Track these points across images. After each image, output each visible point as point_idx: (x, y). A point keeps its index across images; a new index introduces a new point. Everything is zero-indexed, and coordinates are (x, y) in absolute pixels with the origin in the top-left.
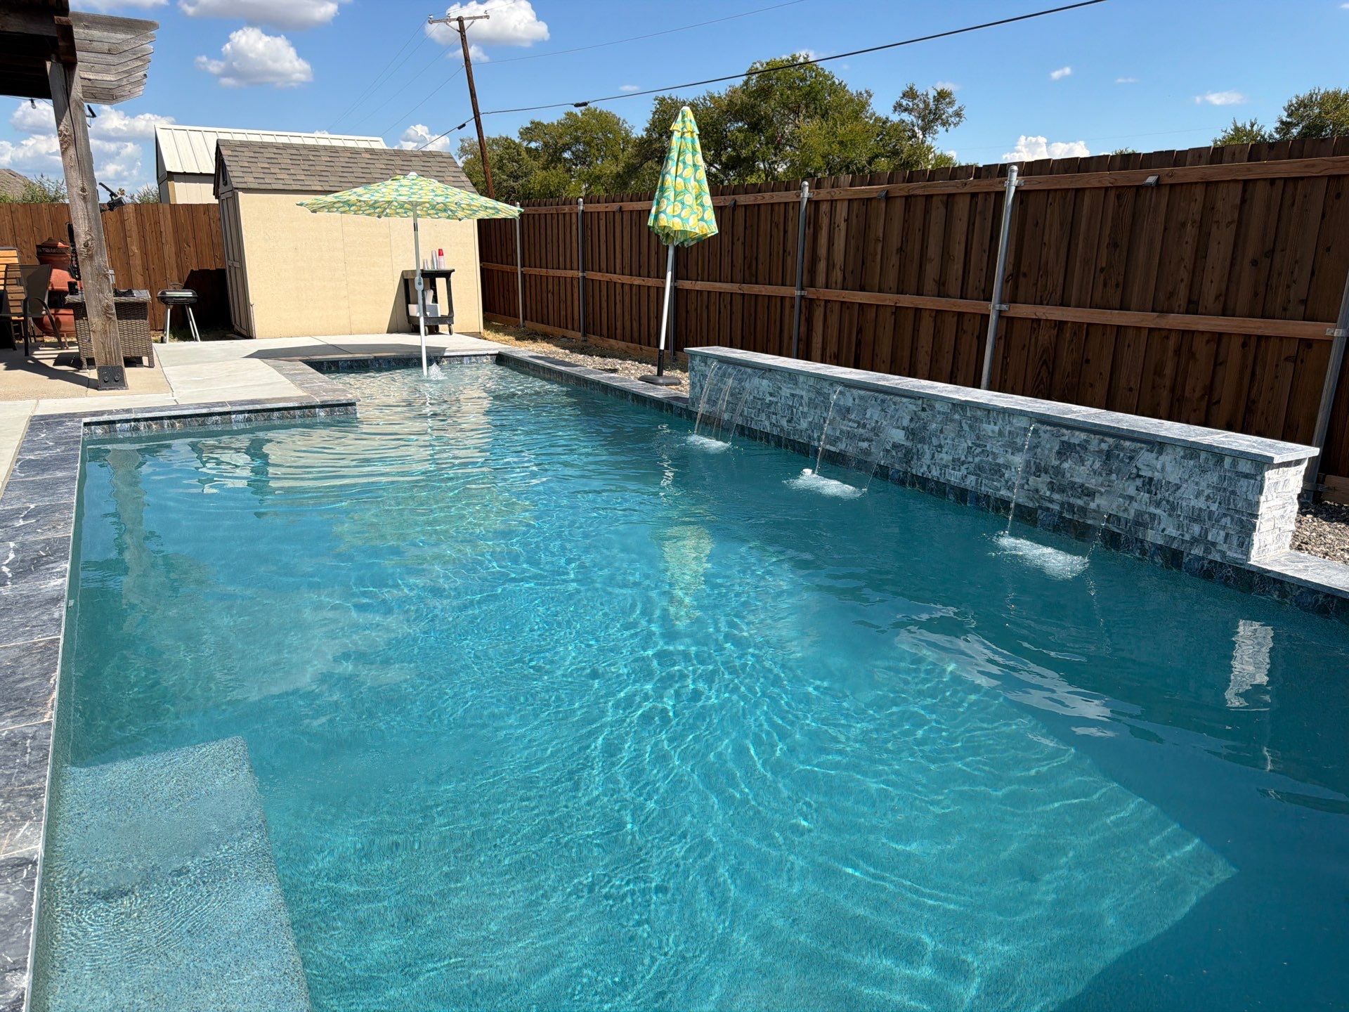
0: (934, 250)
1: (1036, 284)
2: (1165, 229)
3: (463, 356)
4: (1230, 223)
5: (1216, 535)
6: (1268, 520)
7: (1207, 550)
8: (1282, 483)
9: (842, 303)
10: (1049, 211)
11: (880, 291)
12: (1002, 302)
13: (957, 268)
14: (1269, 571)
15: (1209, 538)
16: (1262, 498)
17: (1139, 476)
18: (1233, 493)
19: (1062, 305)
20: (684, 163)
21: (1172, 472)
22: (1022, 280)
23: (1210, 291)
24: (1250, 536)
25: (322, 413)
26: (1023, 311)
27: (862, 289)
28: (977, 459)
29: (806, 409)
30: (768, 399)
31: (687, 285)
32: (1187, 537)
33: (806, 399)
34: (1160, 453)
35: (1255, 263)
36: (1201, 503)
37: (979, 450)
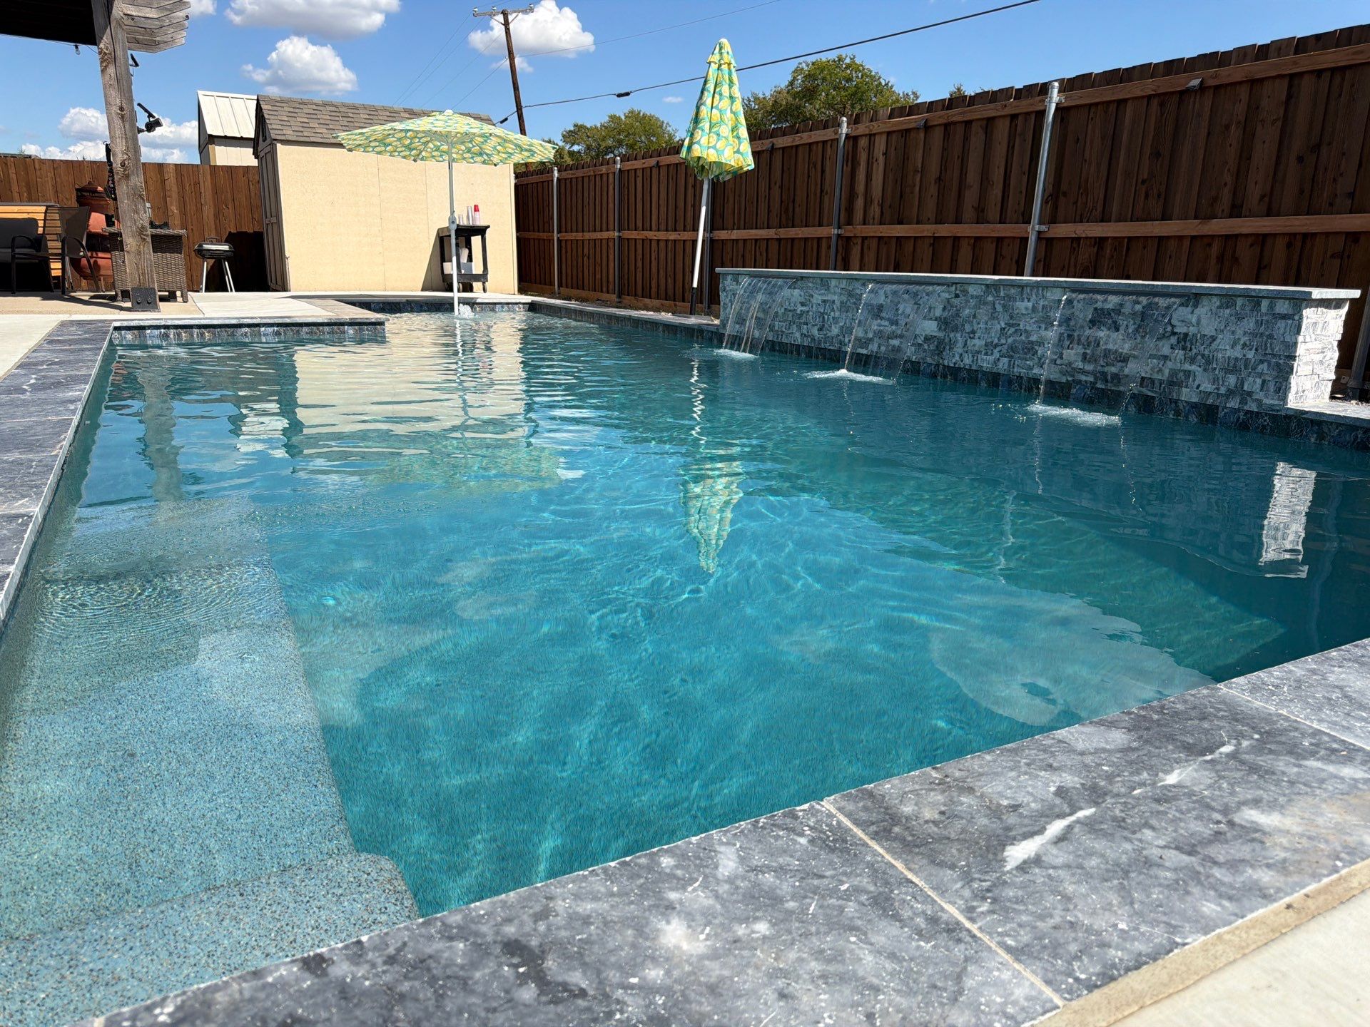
0: (973, 177)
1: (1076, 203)
2: (1209, 133)
3: (495, 304)
4: (1276, 120)
5: (1253, 384)
6: (1306, 363)
7: (1243, 402)
8: (1320, 325)
9: (880, 238)
10: (1090, 126)
11: (918, 223)
12: (1040, 223)
13: (996, 192)
14: (1307, 412)
15: (1245, 388)
16: (1300, 339)
17: (1174, 333)
18: (1271, 336)
19: (1102, 221)
20: (721, 95)
21: (1208, 325)
22: (1062, 199)
23: (1254, 191)
24: (1287, 380)
25: (351, 331)
26: (1063, 230)
27: (900, 223)
28: (1010, 340)
29: (837, 314)
30: (800, 308)
31: (722, 235)
32: (1223, 390)
33: (838, 303)
34: (1196, 306)
35: (1300, 159)
36: (1237, 353)
37: (1012, 330)
